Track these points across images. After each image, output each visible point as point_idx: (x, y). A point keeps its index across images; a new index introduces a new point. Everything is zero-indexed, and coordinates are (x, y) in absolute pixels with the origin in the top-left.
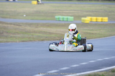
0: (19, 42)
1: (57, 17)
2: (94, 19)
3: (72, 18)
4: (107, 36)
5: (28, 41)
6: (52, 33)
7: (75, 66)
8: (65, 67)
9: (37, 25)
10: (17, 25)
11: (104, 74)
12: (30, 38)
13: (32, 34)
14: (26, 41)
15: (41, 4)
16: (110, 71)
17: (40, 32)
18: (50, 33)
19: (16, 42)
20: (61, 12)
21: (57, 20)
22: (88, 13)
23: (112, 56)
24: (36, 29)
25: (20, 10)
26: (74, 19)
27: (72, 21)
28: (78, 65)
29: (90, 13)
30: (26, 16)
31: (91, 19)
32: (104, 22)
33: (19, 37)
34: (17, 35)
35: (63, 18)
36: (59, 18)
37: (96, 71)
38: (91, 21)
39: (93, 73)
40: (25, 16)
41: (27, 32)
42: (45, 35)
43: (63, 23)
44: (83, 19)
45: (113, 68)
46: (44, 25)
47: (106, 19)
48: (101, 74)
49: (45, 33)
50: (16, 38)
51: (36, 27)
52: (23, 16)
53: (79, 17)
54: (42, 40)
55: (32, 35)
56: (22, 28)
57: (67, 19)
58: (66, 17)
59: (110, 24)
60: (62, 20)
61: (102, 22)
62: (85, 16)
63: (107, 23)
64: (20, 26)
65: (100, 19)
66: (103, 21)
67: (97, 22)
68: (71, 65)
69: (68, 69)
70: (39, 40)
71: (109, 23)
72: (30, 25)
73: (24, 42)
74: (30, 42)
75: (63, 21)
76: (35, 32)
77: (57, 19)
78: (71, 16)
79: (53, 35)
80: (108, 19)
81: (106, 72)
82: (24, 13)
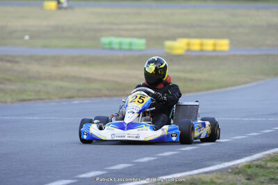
0: (13, 102)
1: (105, 40)
2: (196, 44)
3: (142, 41)
4: (227, 86)
5: (35, 100)
6: (95, 81)
7: (145, 159)
8: (121, 163)
9: (56, 60)
10: (9, 61)
11: (216, 180)
12: (39, 92)
13: (44, 82)
14: (30, 100)
15: (66, 8)
16: (230, 170)
17: (63, 78)
18: (89, 80)
19: (6, 102)
20: (115, 27)
21: (104, 49)
22: (180, 31)
23: (235, 136)
24: (55, 71)
25: (17, 24)
26: (147, 45)
27: (141, 50)
28: (152, 158)
30: (31, 38)
31: (188, 44)
32: (221, 51)
33: (13, 91)
34: (9, 87)
35: (120, 44)
36: (110, 44)
37: (196, 172)
38: (188, 50)
39: (189, 178)
40: (27, 37)
41: (32, 78)
42: (77, 86)
43: (121, 54)
44: (168, 43)
45: (238, 164)
46: (72, 61)
47: (224, 45)
48: (207, 178)
49: (75, 79)
50: (6, 93)
51: (55, 66)
52: (22, 38)
53: (160, 40)
54: (70, 98)
55: (45, 85)
56: (21, 67)
57: (130, 44)
58: (126, 40)
59: (235, 56)
60: (117, 47)
61: (214, 51)
62: (174, 38)
64: (16, 62)
65: (209, 44)
66: (218, 48)
67: (202, 51)
68: (136, 159)
69: (129, 168)
70: (60, 98)
71: (232, 53)
72: (40, 60)
73: (24, 103)
74: (39, 101)
75: (121, 49)
76: (51, 78)
77: (105, 44)
78: (141, 37)
80: (231, 44)
81: (219, 175)
82: (25, 31)
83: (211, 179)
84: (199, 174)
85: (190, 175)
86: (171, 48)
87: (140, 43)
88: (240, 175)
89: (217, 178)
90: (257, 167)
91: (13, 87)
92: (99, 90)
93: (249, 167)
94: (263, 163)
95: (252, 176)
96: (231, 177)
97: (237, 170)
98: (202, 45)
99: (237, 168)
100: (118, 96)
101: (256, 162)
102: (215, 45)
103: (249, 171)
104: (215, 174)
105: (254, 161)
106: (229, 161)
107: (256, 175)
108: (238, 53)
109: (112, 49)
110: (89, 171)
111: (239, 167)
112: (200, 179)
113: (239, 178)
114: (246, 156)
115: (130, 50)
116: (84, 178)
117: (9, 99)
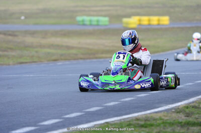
0: (14, 65)
1: (79, 18)
2: (145, 20)
3: (106, 19)
4: (168, 50)
5: (30, 62)
6: (72, 48)
7: (112, 104)
8: (94, 107)
9: (45, 34)
10: (10, 35)
11: (163, 117)
12: (32, 57)
13: (36, 50)
14: (26, 63)
16: (173, 110)
18: (68, 48)
19: (9, 65)
20: (87, 9)
21: (79, 25)
22: (133, 10)
24: (44, 42)
25: (15, 8)
26: (110, 21)
27: (106, 25)
28: (117, 103)
29: (138, 11)
30: (26, 18)
31: (140, 20)
32: (163, 25)
33: (14, 56)
34: (11, 53)
35: (91, 21)
36: (83, 21)
37: (149, 112)
38: (140, 25)
39: (144, 116)
40: (23, 18)
41: (27, 47)
42: (60, 52)
43: (91, 28)
44: (125, 20)
45: (179, 106)
46: (56, 34)
47: (165, 20)
48: (157, 116)
49: (58, 47)
50: (9, 58)
51: (44, 38)
52: (19, 18)
53: (119, 17)
54: (55, 60)
55: (37, 52)
56: (19, 39)
57: (98, 21)
58: (95, 18)
59: (173, 28)
60: (88, 23)
61: (159, 25)
62: (129, 16)
63: (167, 27)
64: (15, 36)
65: (154, 20)
66: (161, 23)
67: (149, 25)
68: (105, 103)
69: (100, 110)
70: (48, 61)
71: (172, 26)
72: (33, 33)
73: (22, 65)
74: (33, 63)
75: (91, 25)
76: (41, 46)
77: (79, 21)
78: (105, 16)
79: (74, 51)
80: (171, 20)
81: (165, 114)
82: (22, 13)
83: (160, 117)
84: (151, 113)
85: (145, 114)
86: (127, 23)
87: (104, 20)
88: (181, 113)
89: (164, 116)
90: (193, 107)
91: (14, 54)
92: (76, 55)
93: (187, 108)
94: (197, 105)
95: (189, 114)
96: (174, 115)
97: (179, 110)
98: (149, 20)
99: (179, 109)
100: (90, 58)
101: (191, 104)
102: (159, 20)
103: (187, 111)
104: (163, 113)
105: (190, 103)
106: (172, 104)
107: (192, 113)
108: (176, 26)
109: (84, 25)
110: (72, 113)
111: (180, 107)
112: (152, 117)
113: (180, 116)
114: (185, 100)
115: (98, 25)
116: (68, 118)
117: (11, 62)
